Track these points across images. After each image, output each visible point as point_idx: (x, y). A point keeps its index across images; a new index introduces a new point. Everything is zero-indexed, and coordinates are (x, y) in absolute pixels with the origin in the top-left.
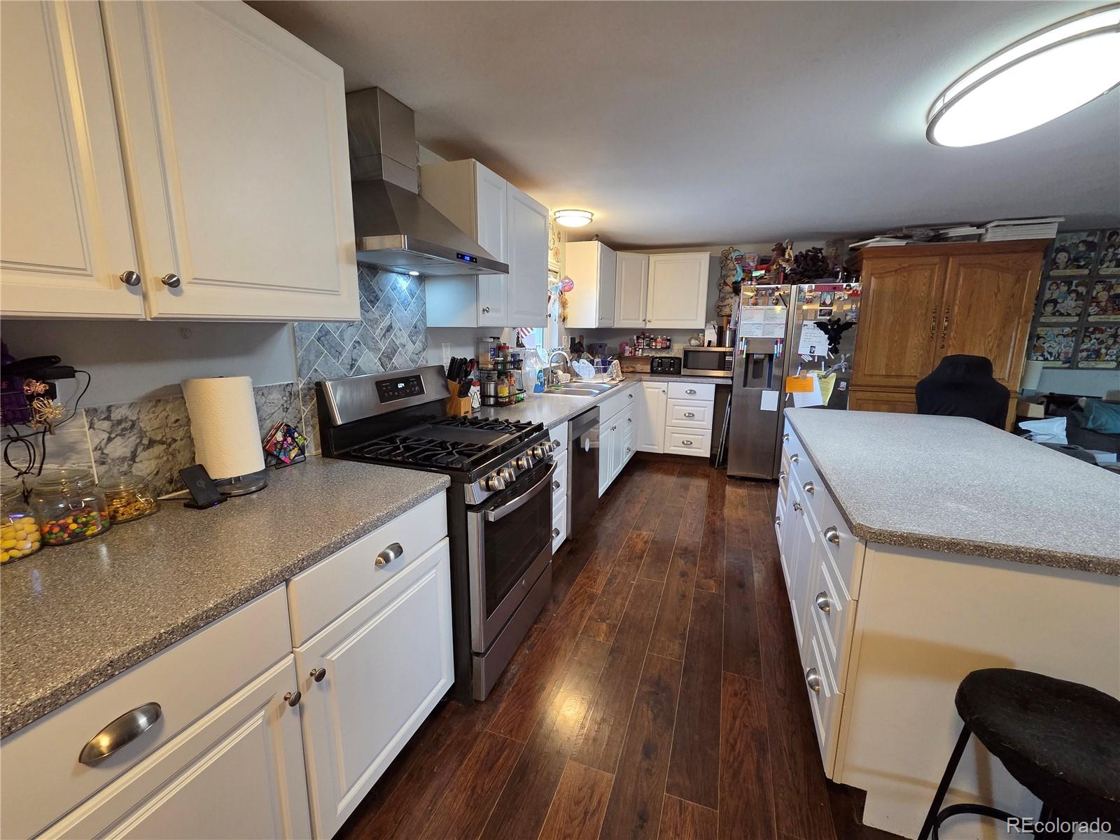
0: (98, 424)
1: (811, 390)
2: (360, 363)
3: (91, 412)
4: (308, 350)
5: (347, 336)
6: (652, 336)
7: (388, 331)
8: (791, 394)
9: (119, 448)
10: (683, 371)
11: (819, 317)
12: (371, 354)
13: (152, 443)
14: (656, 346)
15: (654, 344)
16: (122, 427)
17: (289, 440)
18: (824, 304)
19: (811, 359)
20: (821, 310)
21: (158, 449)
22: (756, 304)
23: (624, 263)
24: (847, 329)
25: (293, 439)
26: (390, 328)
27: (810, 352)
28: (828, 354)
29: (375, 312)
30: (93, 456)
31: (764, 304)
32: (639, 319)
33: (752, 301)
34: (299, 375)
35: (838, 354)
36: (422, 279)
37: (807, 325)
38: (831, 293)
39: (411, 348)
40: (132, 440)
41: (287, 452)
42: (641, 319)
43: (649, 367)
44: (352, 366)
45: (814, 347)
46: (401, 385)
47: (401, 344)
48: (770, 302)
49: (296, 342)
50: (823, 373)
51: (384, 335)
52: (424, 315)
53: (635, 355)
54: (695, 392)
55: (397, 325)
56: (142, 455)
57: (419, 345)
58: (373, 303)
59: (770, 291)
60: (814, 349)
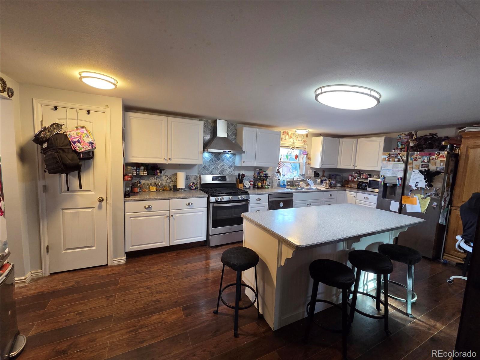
0: (167, 177)
1: (416, 204)
3: (166, 175)
4: (201, 169)
6: (362, 173)
7: (222, 166)
8: (405, 204)
9: (168, 181)
10: (368, 189)
11: (421, 168)
12: (216, 171)
13: (173, 181)
14: (363, 177)
15: (362, 176)
16: (169, 178)
17: (193, 185)
18: (423, 162)
19: (416, 188)
20: (422, 165)
21: (173, 182)
22: (389, 161)
23: (343, 143)
24: (438, 175)
25: (194, 185)
26: (223, 165)
27: (416, 185)
28: (425, 187)
29: (219, 162)
30: (165, 181)
31: (392, 161)
32: (351, 165)
33: (386, 159)
34: (199, 174)
35: (432, 188)
36: (234, 154)
37: (414, 172)
38: (427, 156)
39: (229, 170)
40: (170, 180)
41: (193, 187)
42: (352, 165)
43: (357, 186)
45: (418, 183)
46: (219, 178)
47: (226, 169)
48: (396, 160)
49: (199, 167)
50: (423, 196)
51: (221, 167)
52: (235, 163)
53: (353, 180)
54: (368, 199)
55: (225, 165)
56: (171, 183)
57: (232, 170)
58: (218, 160)
59: (396, 155)
60: (418, 184)
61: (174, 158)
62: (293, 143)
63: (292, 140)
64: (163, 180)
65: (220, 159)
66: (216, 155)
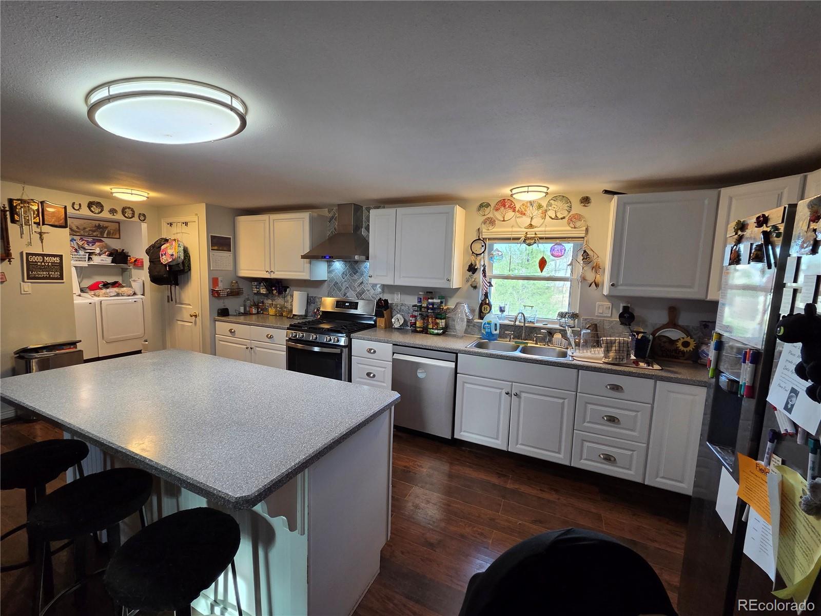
0: (291, 298)
2: (348, 294)
3: (290, 295)
4: (331, 288)
5: (344, 285)
12: (353, 292)
17: (318, 312)
29: (356, 277)
44: (345, 295)
46: (347, 304)
47: (367, 290)
49: (329, 285)
55: (365, 282)
57: (377, 291)
61: (277, 271)
62: (531, 226)
63: (526, 221)
64: (287, 302)
65: (357, 272)
66: (351, 265)
